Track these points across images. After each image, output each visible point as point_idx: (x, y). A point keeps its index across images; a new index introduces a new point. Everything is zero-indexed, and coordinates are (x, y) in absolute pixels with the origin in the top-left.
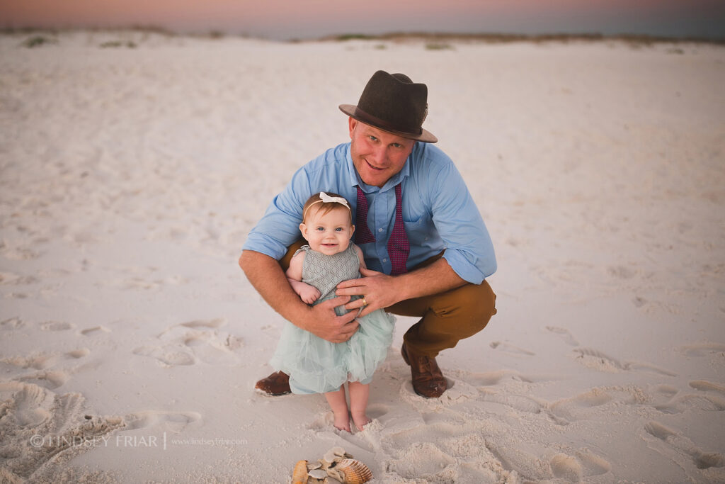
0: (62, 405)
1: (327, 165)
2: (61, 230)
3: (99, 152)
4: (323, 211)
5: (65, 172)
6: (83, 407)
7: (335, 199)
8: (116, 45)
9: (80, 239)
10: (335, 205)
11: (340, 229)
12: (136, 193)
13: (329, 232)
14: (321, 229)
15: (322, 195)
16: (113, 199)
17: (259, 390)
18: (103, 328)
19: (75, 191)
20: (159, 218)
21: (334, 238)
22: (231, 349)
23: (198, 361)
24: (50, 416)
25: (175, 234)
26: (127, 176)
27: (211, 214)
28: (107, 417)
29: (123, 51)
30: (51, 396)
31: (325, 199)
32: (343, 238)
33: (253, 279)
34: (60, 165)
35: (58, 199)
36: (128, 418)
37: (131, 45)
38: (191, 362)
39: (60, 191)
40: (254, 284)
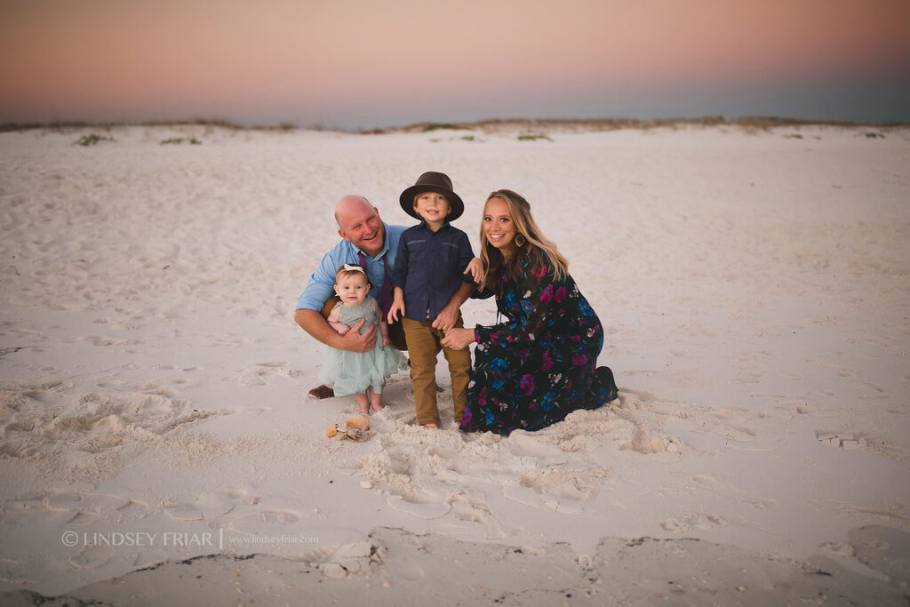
0: (177, 405)
1: (341, 249)
2: (152, 311)
3: (177, 248)
4: (347, 276)
5: (148, 266)
6: (191, 406)
7: (354, 268)
8: (179, 141)
9: (169, 316)
10: (354, 272)
11: (359, 287)
12: (213, 282)
13: (351, 290)
14: (347, 288)
15: (346, 266)
16: (193, 288)
17: (311, 395)
18: (199, 368)
19: (158, 281)
20: (234, 301)
21: (355, 293)
22: (292, 377)
23: (268, 383)
24: (170, 410)
25: (248, 312)
26: (203, 269)
27: (279, 297)
28: (208, 410)
29: (186, 148)
30: (169, 401)
31: (348, 268)
32: (360, 294)
33: (305, 327)
34: (143, 260)
35: (144, 288)
36: (221, 410)
37: (194, 142)
38: (264, 384)
39: (146, 282)
40: (307, 330)
